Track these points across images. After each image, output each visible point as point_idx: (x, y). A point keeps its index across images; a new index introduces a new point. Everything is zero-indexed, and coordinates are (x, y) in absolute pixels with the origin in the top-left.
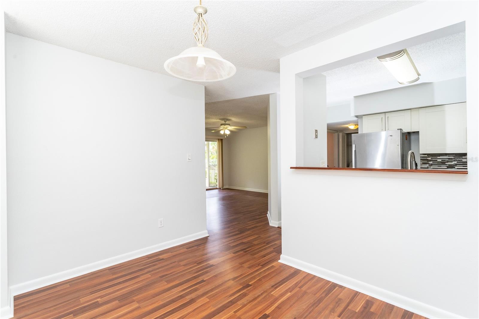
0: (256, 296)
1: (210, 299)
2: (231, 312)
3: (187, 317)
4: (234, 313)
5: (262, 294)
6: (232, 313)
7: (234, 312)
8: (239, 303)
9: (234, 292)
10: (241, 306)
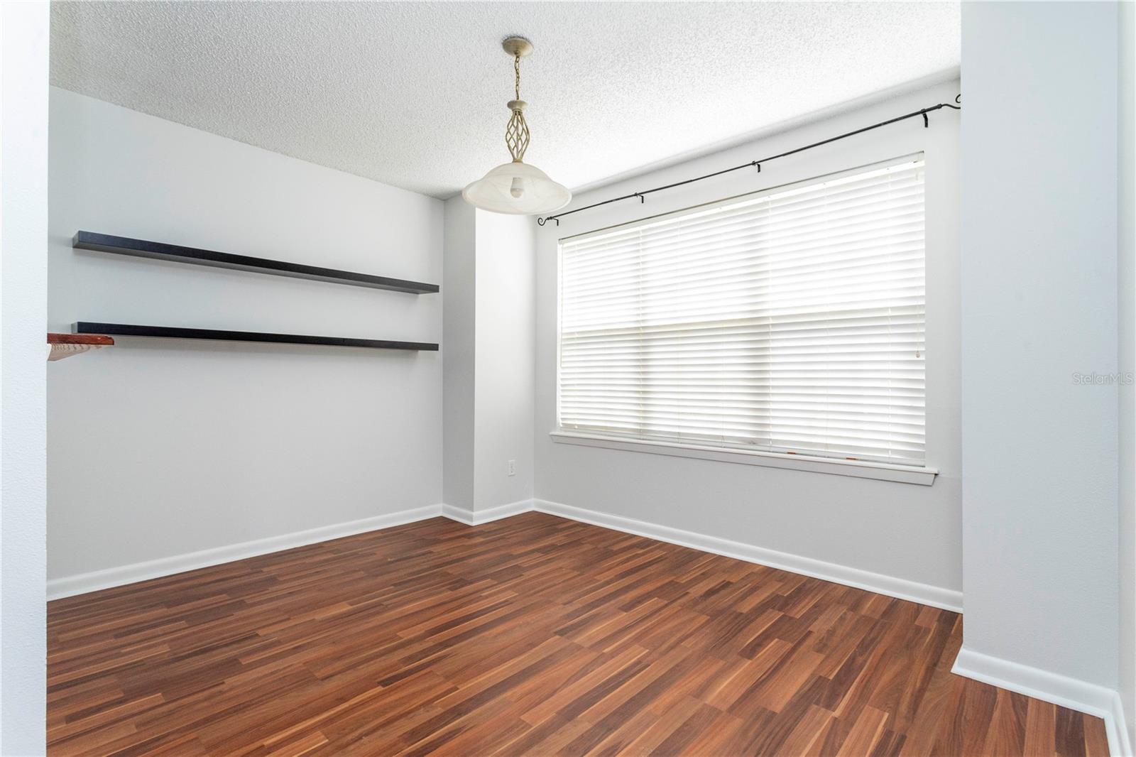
0: (380, 732)
1: (520, 720)
2: (464, 690)
3: (566, 680)
4: (458, 687)
5: (360, 738)
6: (462, 688)
7: (458, 689)
8: (439, 710)
9: (446, 745)
10: (435, 703)
